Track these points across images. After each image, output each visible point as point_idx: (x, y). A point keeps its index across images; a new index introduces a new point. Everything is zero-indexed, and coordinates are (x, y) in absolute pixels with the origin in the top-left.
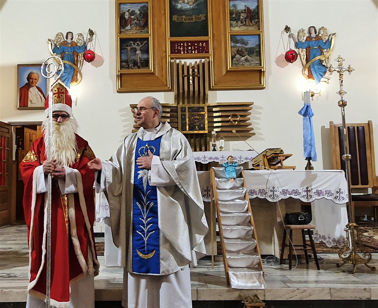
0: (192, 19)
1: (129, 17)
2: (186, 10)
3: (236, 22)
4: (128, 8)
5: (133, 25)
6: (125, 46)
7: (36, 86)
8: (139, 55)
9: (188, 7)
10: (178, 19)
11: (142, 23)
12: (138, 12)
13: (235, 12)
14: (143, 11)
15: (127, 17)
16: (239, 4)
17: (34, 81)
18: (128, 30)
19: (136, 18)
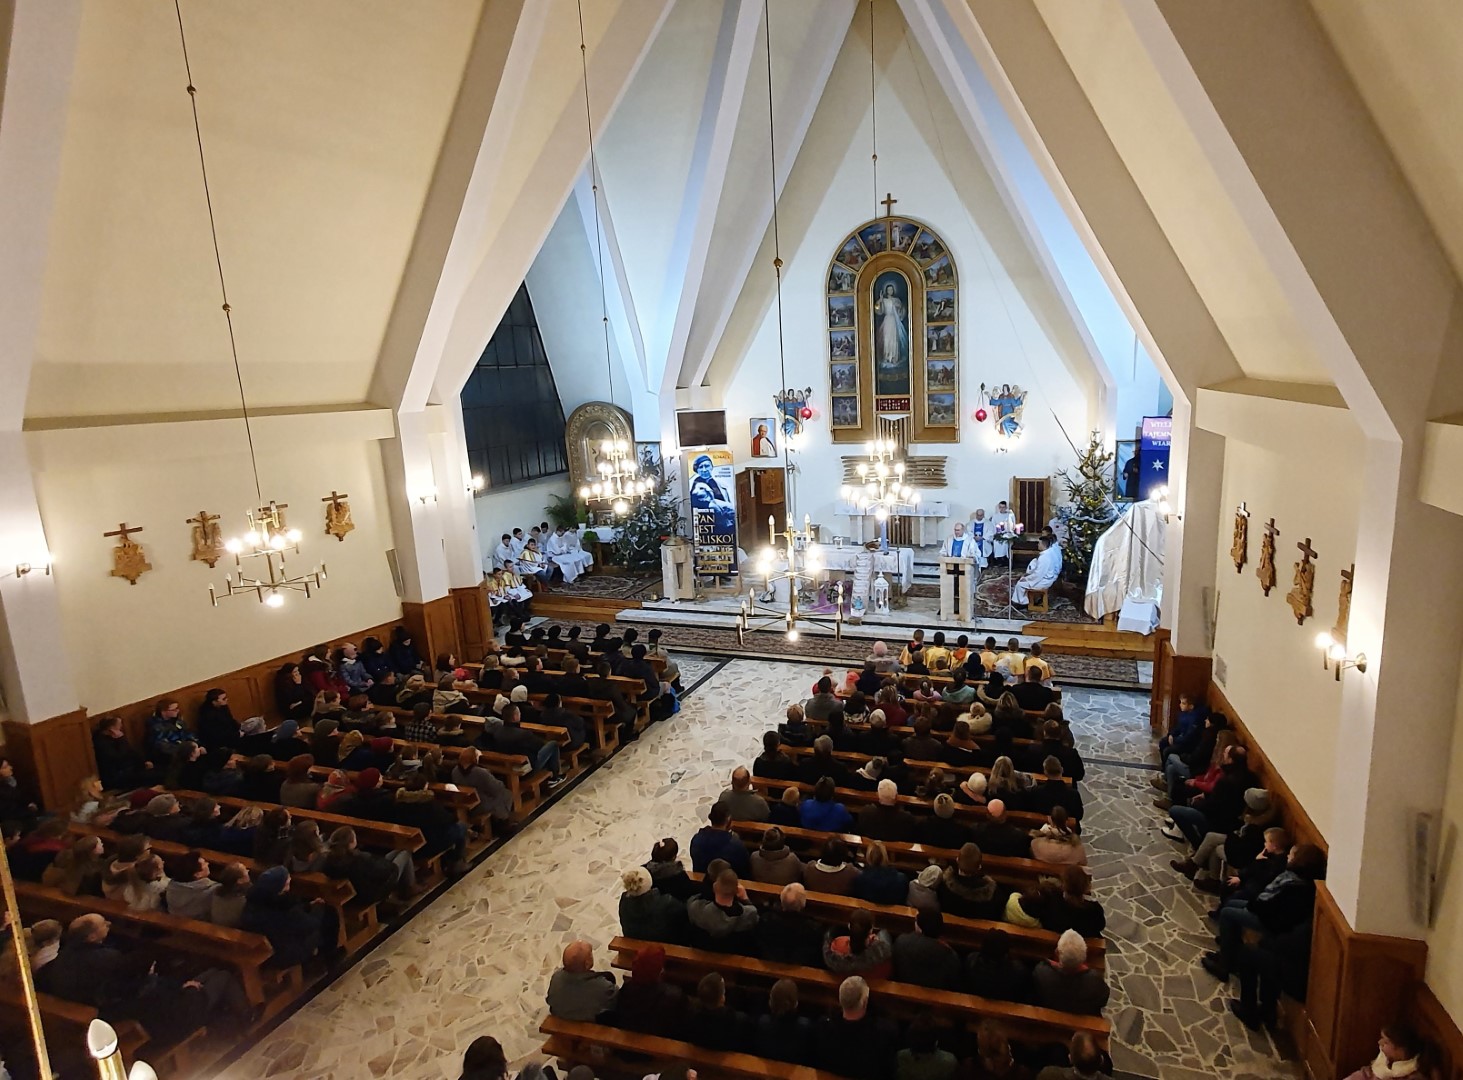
0: (895, 377)
1: (839, 378)
2: (891, 369)
3: (934, 381)
4: (839, 369)
5: (843, 385)
6: (837, 404)
7: (766, 438)
8: (848, 410)
9: (892, 365)
10: (883, 378)
13: (933, 372)
14: (852, 371)
16: (938, 364)
17: (763, 433)
18: (839, 389)
19: (846, 378)
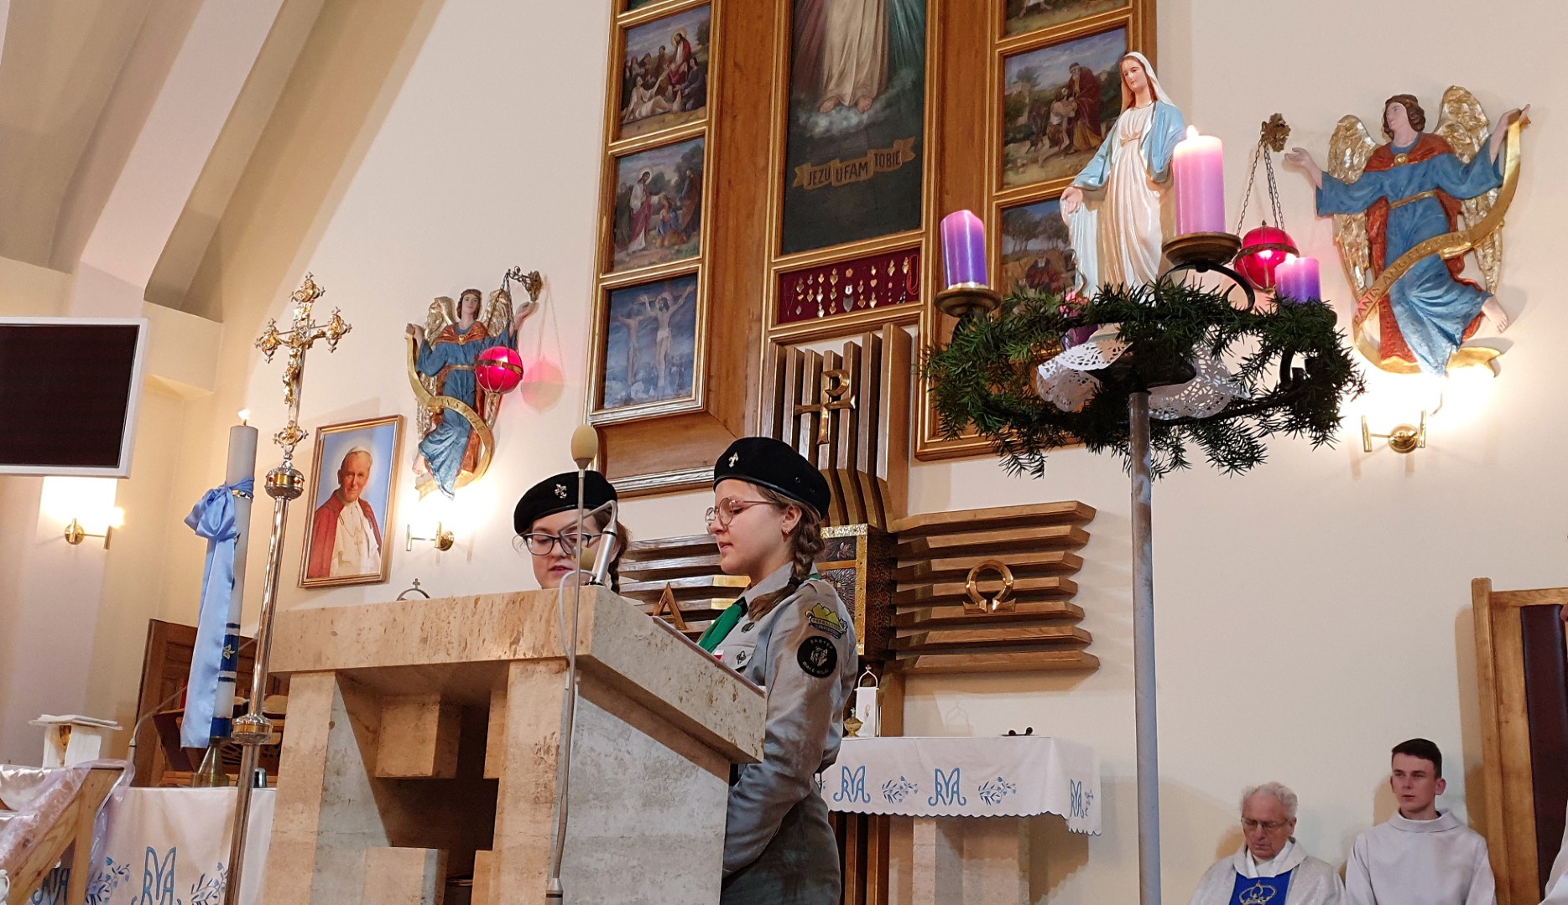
0: (864, 166)
1: (642, 204)
3: (1032, 146)
4: (642, 169)
5: (653, 233)
6: (622, 316)
7: (360, 501)
8: (664, 344)
9: (854, 119)
10: (815, 178)
11: (683, 216)
12: (673, 178)
13: (1027, 101)
14: (691, 169)
15: (636, 203)
16: (1046, 64)
17: (354, 483)
18: (638, 254)
19: (665, 203)
